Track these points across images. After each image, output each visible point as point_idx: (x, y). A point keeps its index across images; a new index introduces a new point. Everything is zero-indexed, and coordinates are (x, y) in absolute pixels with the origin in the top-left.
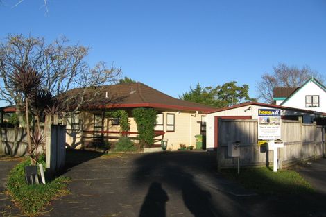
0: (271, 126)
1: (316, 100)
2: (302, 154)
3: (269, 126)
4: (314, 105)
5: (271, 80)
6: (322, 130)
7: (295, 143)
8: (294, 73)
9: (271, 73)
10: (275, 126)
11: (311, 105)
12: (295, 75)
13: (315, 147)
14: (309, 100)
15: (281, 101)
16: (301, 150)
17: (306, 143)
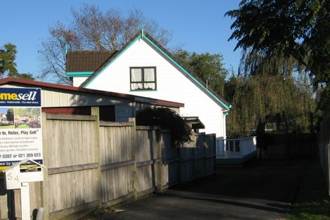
0: (19, 130)
1: (149, 75)
2: (101, 192)
3: (12, 129)
4: (146, 86)
5: (69, 38)
6: (150, 137)
7: (82, 168)
8: (114, 25)
9: (69, 24)
10: (28, 129)
11: (140, 86)
12: (116, 29)
13: (134, 174)
14: (137, 76)
15: (84, 79)
16: (99, 183)
17: (110, 167)
